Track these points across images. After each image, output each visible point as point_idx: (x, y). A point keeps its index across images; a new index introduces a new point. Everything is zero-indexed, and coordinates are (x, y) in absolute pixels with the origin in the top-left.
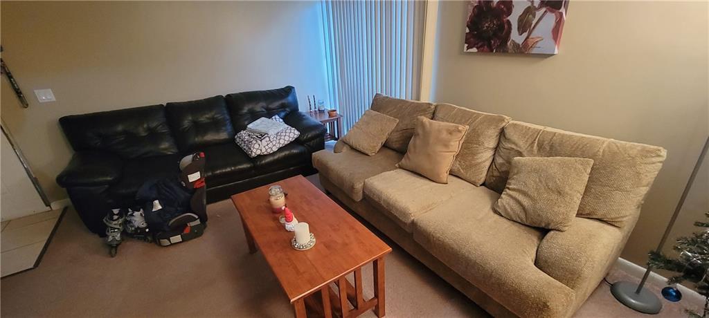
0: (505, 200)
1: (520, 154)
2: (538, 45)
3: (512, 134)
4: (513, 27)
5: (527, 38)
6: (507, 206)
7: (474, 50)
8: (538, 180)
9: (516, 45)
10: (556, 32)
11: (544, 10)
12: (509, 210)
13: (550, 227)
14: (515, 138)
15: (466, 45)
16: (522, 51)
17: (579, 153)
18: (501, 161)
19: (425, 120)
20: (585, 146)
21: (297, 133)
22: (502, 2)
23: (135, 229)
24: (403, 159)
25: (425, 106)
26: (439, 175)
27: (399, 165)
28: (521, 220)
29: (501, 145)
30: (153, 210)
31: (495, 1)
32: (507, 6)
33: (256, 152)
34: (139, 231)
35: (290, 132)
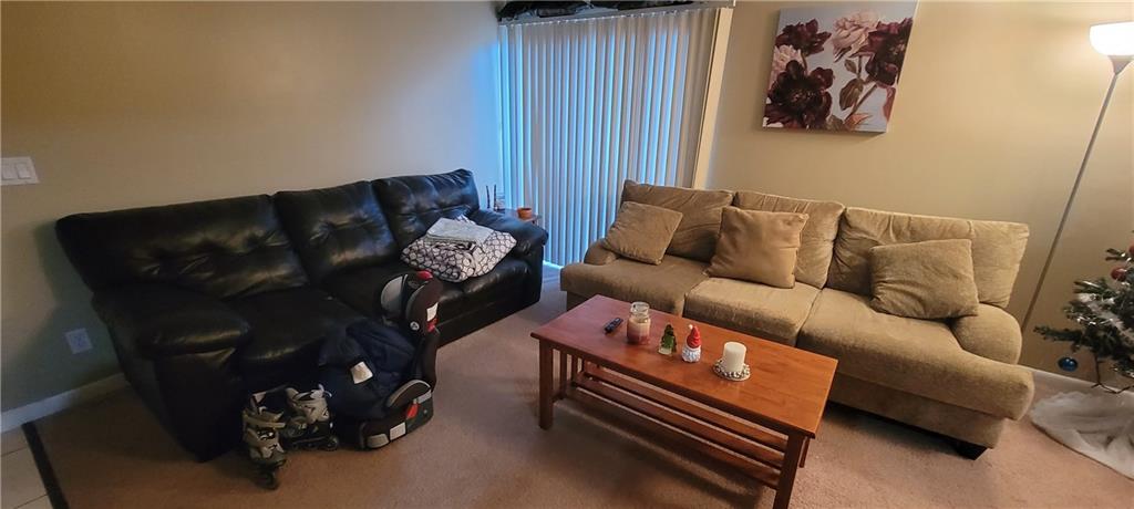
0: (885, 295)
1: (877, 244)
2: (866, 122)
3: (858, 221)
4: (833, 100)
5: (851, 114)
6: (896, 302)
7: (779, 125)
8: (922, 267)
9: (837, 121)
10: (888, 108)
11: (873, 84)
12: (899, 304)
13: (960, 314)
14: (863, 225)
15: (766, 119)
16: (846, 128)
17: (949, 235)
18: (848, 254)
19: (739, 210)
20: (952, 227)
21: (514, 241)
22: (820, 70)
23: (310, 426)
24: (714, 264)
25: (717, 195)
26: (784, 278)
27: (707, 272)
28: (918, 313)
29: (844, 236)
30: (357, 381)
31: (810, 70)
32: (826, 76)
33: (467, 272)
34: (316, 428)
35: (506, 240)
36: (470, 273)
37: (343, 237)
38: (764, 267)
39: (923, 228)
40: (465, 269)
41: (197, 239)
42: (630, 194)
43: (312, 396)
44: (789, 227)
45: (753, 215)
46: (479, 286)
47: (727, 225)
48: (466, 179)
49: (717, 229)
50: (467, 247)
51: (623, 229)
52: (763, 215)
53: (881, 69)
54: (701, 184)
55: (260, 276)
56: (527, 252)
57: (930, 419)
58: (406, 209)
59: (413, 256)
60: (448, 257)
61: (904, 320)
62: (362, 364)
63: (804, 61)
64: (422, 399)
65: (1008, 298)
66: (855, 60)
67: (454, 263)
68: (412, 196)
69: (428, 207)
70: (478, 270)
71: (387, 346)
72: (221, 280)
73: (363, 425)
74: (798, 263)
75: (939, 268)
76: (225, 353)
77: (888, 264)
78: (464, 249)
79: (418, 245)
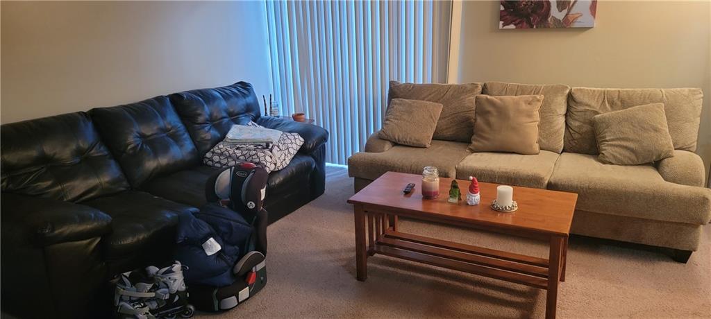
0: (607, 150)
1: (597, 113)
2: (579, 19)
3: (582, 97)
4: (552, 5)
5: (567, 15)
6: (615, 154)
7: (512, 26)
8: (631, 127)
9: (555, 19)
10: (594, 9)
12: (618, 156)
13: (661, 157)
14: (586, 100)
15: (501, 23)
16: (565, 26)
17: (648, 101)
18: (577, 124)
19: (489, 97)
20: (650, 95)
21: (302, 139)
23: (172, 296)
24: (474, 142)
25: (469, 87)
26: (531, 146)
27: (470, 149)
28: (633, 161)
29: (572, 110)
30: (209, 253)
33: (270, 167)
34: (177, 298)
35: (295, 139)
36: (272, 167)
37: (155, 145)
38: (513, 139)
39: (629, 99)
40: (268, 165)
41: (34, 153)
42: (395, 92)
43: (174, 269)
44: (529, 107)
45: (501, 100)
46: (278, 180)
47: (481, 110)
48: (248, 90)
49: (472, 115)
50: (267, 146)
51: (396, 121)
52: (508, 99)
54: (453, 79)
55: (93, 182)
56: (314, 148)
57: (651, 236)
58: (201, 119)
59: (216, 158)
60: (250, 156)
61: (623, 168)
62: (212, 239)
64: (259, 267)
65: (695, 144)
67: (257, 160)
68: (205, 106)
69: (219, 116)
70: (278, 164)
71: (232, 222)
72: (59, 187)
73: (215, 292)
74: (540, 134)
75: (643, 126)
76: (95, 240)
77: (607, 127)
78: (264, 148)
79: (220, 149)
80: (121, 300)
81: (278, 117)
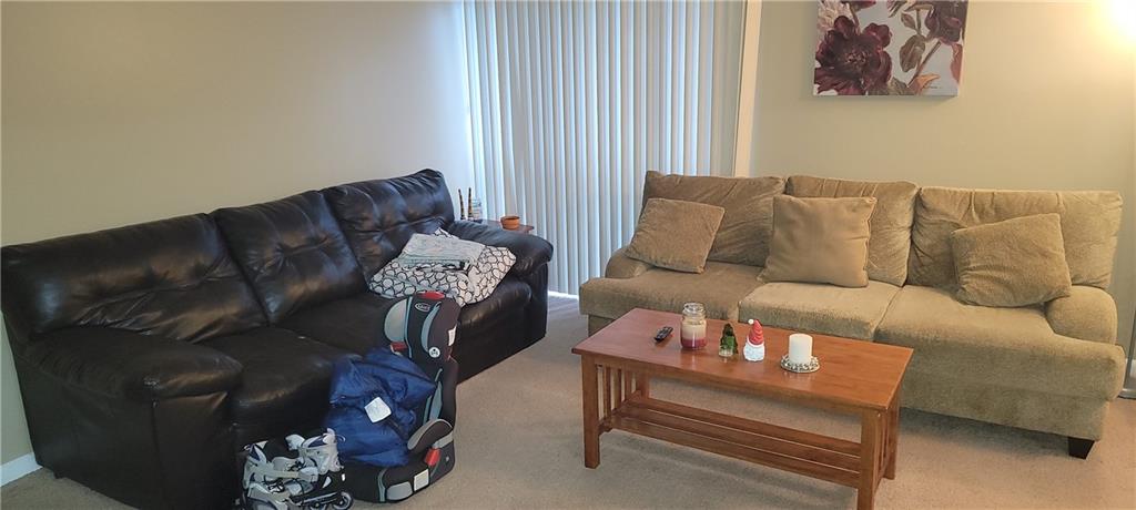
0: (971, 283)
1: (958, 227)
2: (933, 84)
3: (935, 202)
4: (893, 62)
5: (916, 76)
6: (981, 289)
7: (833, 92)
8: (1007, 249)
9: (900, 84)
10: (956, 66)
11: (936, 40)
12: (986, 293)
13: (1052, 297)
14: (942, 206)
15: (817, 86)
16: (911, 90)
17: (1037, 211)
18: (927, 242)
19: (793, 198)
20: (1040, 200)
21: (513, 257)
22: (873, 27)
23: (322, 478)
24: (769, 267)
25: (765, 183)
26: (855, 274)
27: (763, 277)
28: (1008, 301)
29: (921, 221)
30: (374, 420)
31: (862, 27)
32: (883, 34)
33: (464, 298)
34: (328, 481)
35: (503, 256)
36: (468, 298)
37: (301, 262)
38: (830, 264)
39: (1009, 204)
40: (462, 294)
41: (138, 272)
42: (657, 188)
43: (324, 440)
44: (853, 215)
45: (811, 203)
46: (476, 316)
47: (780, 215)
48: (436, 182)
49: (768, 224)
50: (461, 266)
51: (652, 232)
52: (823, 202)
53: (943, 23)
54: (743, 170)
55: (216, 314)
56: (531, 270)
57: (1031, 416)
58: (368, 225)
59: (388, 283)
60: (437, 280)
61: (994, 310)
62: (378, 399)
63: (855, 17)
64: (444, 442)
65: (1109, 277)
66: (913, 14)
67: (446, 287)
68: (375, 206)
69: (395, 221)
70: (477, 293)
71: (407, 376)
72: (171, 321)
73: (382, 474)
74: (870, 256)
75: (1025, 248)
76: (218, 397)
77: (972, 248)
78: (456, 269)
79: (393, 269)
80: (252, 480)
81: (480, 221)
